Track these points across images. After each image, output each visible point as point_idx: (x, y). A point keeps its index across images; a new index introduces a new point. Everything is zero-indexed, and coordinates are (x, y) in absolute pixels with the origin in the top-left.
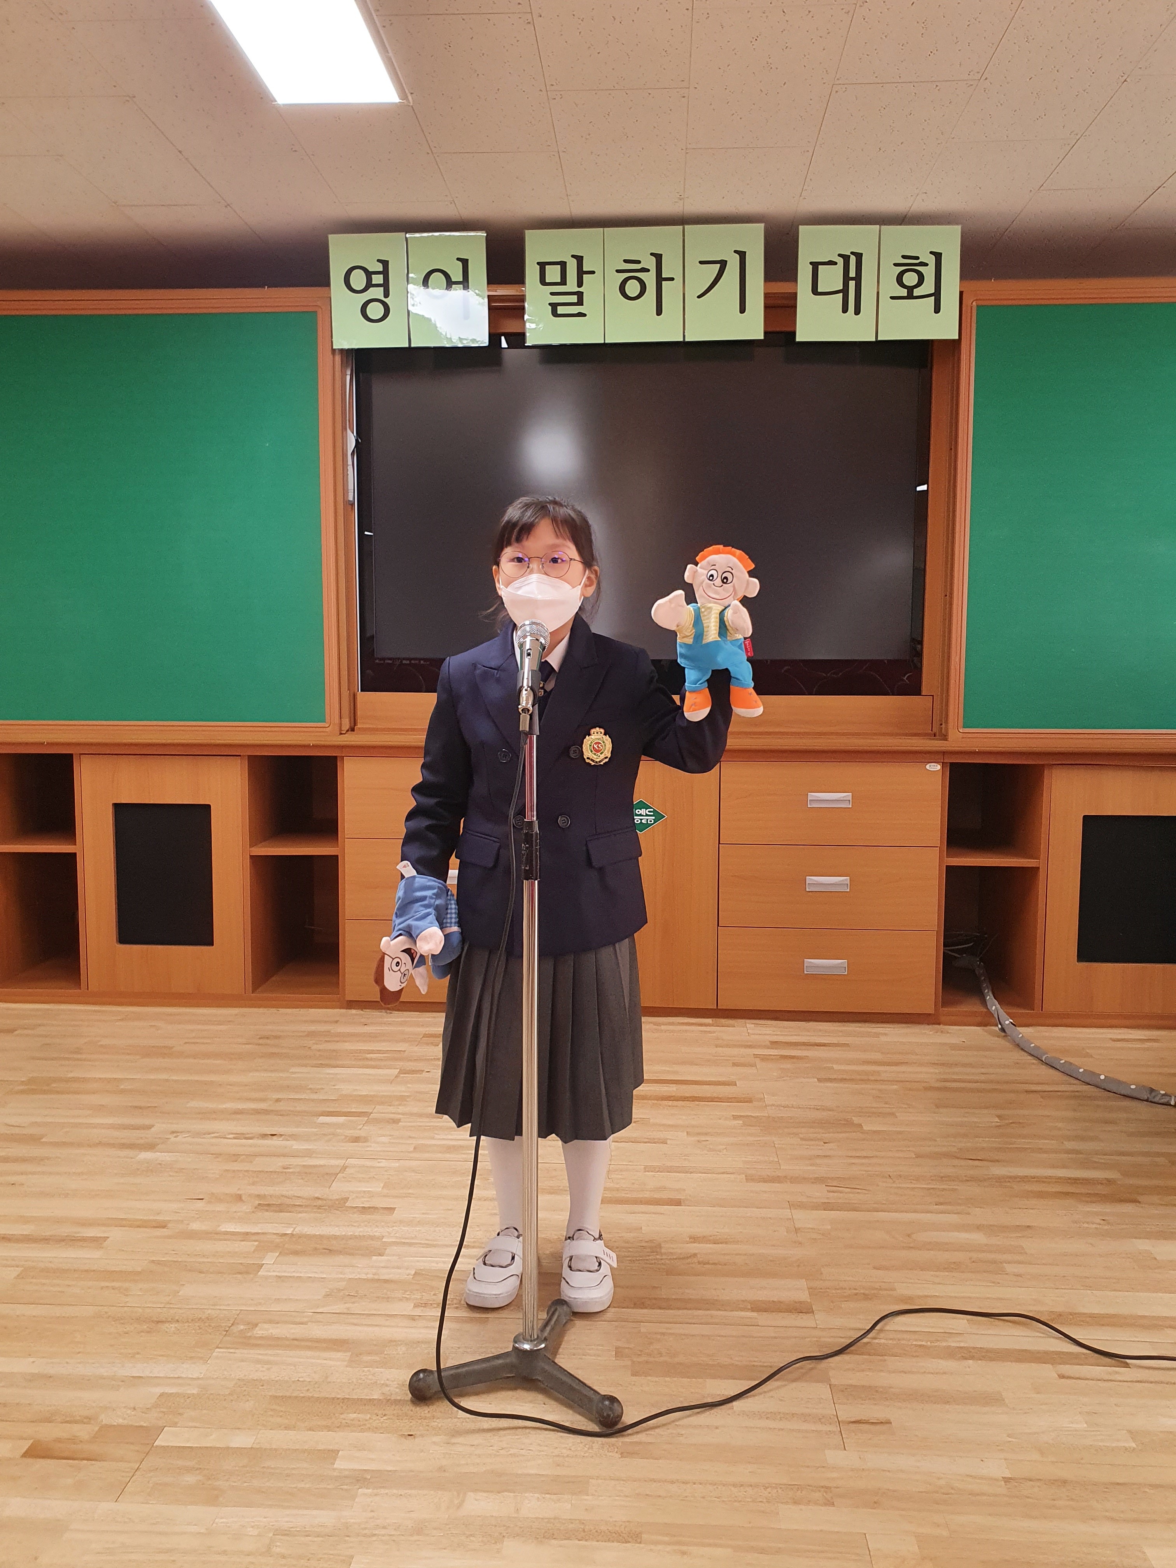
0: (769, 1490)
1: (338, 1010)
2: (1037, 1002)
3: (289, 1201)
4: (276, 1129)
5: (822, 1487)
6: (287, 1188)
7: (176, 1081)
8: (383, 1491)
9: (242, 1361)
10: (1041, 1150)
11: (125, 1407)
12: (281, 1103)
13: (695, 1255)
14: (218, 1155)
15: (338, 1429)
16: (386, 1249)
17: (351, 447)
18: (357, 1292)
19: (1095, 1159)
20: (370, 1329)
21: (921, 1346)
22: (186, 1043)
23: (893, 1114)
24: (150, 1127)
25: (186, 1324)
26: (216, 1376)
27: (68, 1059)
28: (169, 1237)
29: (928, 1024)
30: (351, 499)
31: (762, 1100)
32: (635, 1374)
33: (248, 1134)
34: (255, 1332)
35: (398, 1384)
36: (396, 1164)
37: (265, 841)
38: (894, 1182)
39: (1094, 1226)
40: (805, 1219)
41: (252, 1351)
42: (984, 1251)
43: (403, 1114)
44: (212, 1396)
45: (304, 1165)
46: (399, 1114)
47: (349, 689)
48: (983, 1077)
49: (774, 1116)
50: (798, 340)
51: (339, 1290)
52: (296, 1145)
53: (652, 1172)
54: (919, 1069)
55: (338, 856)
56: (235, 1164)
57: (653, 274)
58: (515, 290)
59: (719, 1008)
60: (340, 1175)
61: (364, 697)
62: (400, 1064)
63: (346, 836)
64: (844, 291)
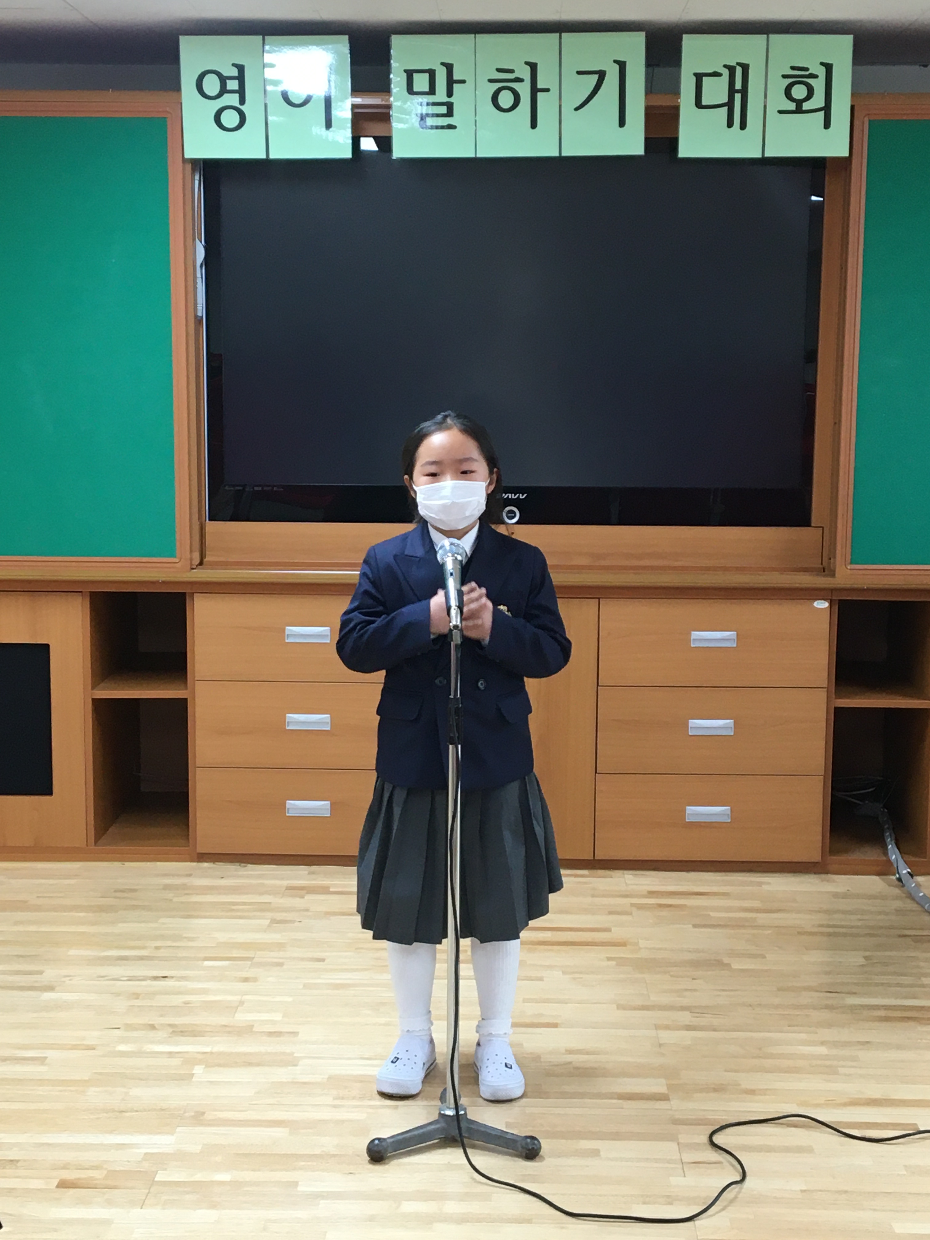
1: (190, 863)
2: (928, 850)
3: (200, 1028)
4: (166, 972)
6: (194, 1019)
8: (338, 1201)
12: (162, 950)
16: (299, 1061)
17: (200, 258)
18: (282, 1090)
22: (38, 897)
23: (762, 955)
28: (102, 1056)
29: (815, 873)
30: (199, 314)
31: (637, 944)
34: (205, 1117)
38: (754, 1009)
40: (669, 1037)
42: (823, 1059)
43: (285, 959)
44: (187, 1154)
45: (204, 1001)
46: (280, 958)
49: (646, 957)
50: (680, 156)
51: (266, 1090)
52: (189, 985)
53: (531, 1003)
54: (797, 916)
55: (186, 699)
56: (136, 1001)
57: (527, 85)
58: (380, 100)
59: (596, 858)
60: (239, 1008)
61: (212, 527)
62: (270, 915)
63: (196, 679)
64: (730, 105)
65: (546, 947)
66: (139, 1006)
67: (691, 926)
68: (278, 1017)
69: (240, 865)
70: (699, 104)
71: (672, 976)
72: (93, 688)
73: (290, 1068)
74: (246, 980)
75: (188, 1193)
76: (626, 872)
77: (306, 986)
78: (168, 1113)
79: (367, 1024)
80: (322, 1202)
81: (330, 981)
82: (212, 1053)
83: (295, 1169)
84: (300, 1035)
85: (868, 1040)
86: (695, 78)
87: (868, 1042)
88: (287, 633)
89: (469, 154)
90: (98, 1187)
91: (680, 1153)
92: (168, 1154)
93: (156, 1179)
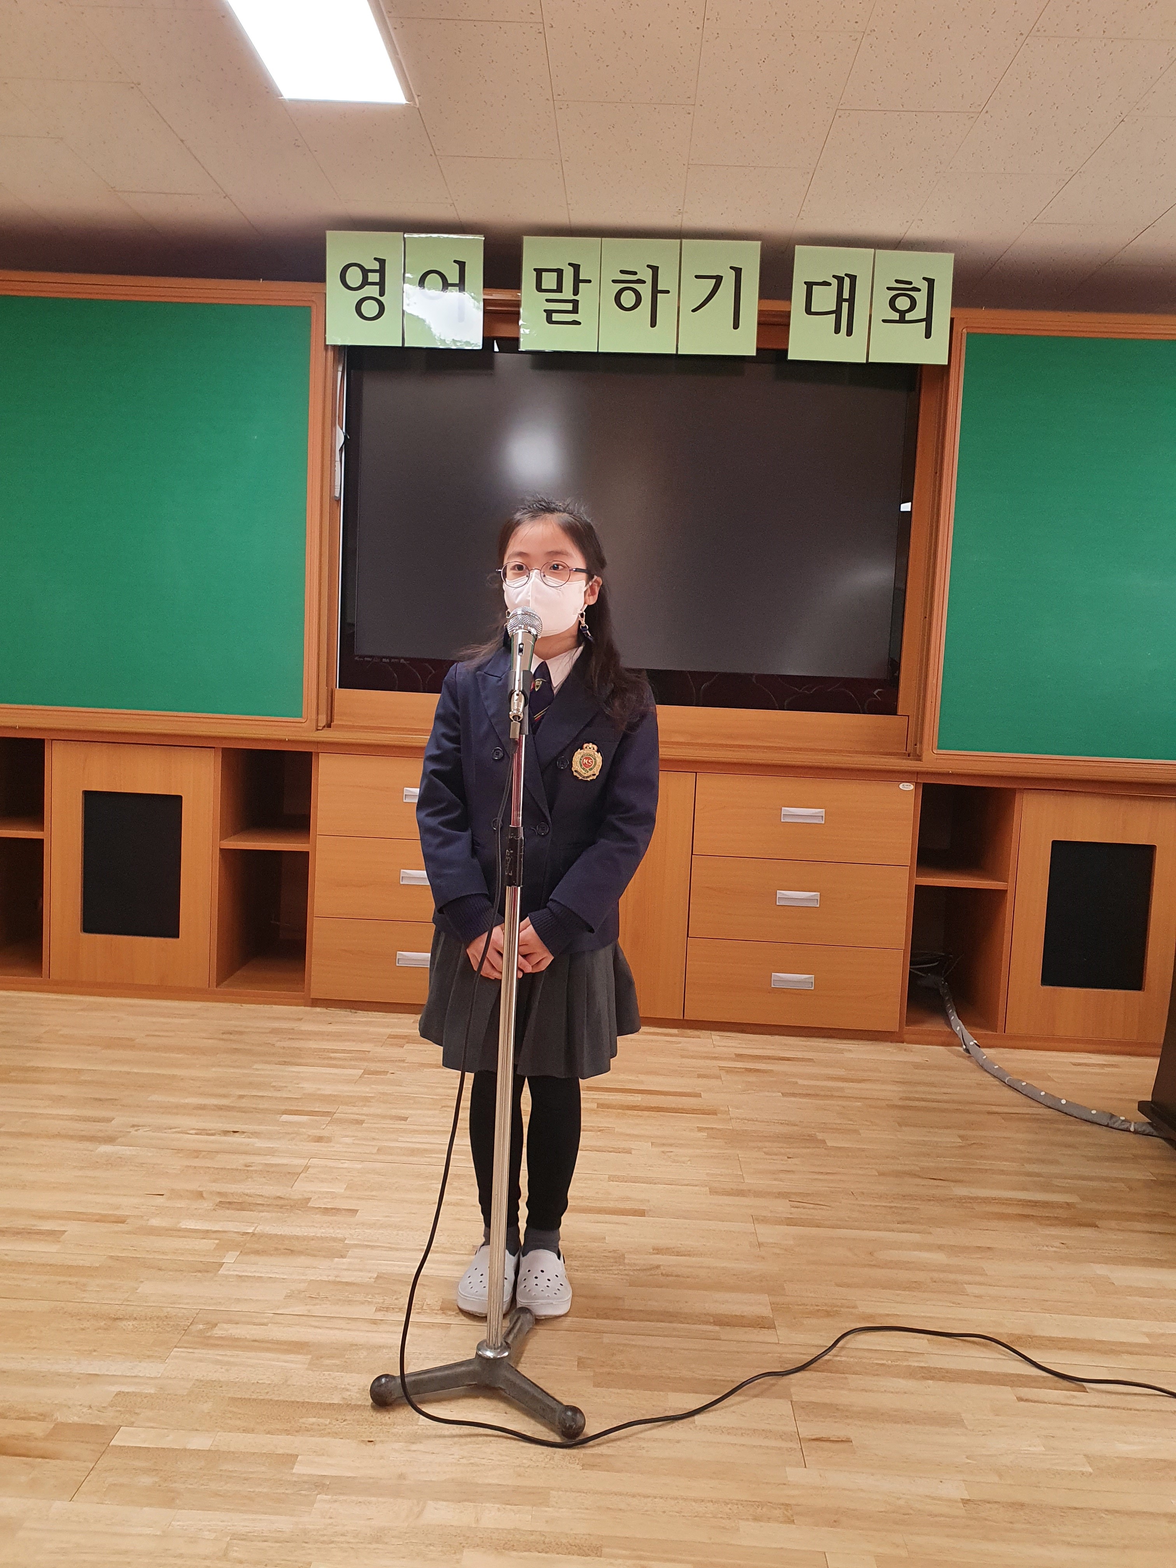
0: (729, 1506)
1: (302, 1008)
2: (1000, 1023)
3: (250, 1200)
4: (240, 1126)
5: (782, 1504)
6: (249, 1187)
7: (136, 1073)
8: (342, 1498)
9: (201, 1361)
10: (1002, 1172)
11: (81, 1405)
12: (244, 1100)
13: (658, 1267)
14: (180, 1150)
15: (296, 1434)
16: (348, 1251)
17: (339, 443)
18: (318, 1294)
19: (1056, 1182)
20: (331, 1332)
21: (882, 1365)
22: (147, 1036)
23: (856, 1131)
24: (109, 1120)
25: (145, 1322)
26: (174, 1376)
27: (27, 1048)
28: (129, 1233)
29: (891, 1042)
30: (337, 495)
31: (727, 1112)
32: (597, 1385)
33: (210, 1130)
34: (215, 1332)
35: (359, 1389)
36: (359, 1166)
37: (234, 834)
38: (856, 1199)
39: (1054, 1249)
40: (768, 1233)
41: (210, 1352)
42: (944, 1271)
43: (367, 1115)
44: (169, 1396)
45: (266, 1164)
46: (362, 1114)
47: (327, 686)
48: (945, 1097)
49: (738, 1129)
50: (789, 358)
51: (300, 1292)
52: (258, 1143)
53: (616, 1181)
54: (884, 1087)
55: (308, 852)
56: (195, 1160)
57: (648, 288)
58: (511, 296)
59: (686, 1018)
60: (302, 1175)
61: (342, 694)
62: (365, 1065)
63: (318, 833)
64: (838, 311)
66: (195, 1167)
67: (780, 1094)
68: (340, 1189)
69: (351, 1012)
70: (808, 311)
71: (765, 1153)
72: (221, 840)
73: (336, 1260)
74: (319, 1139)
75: (145, 1472)
76: (714, 1033)
77: (380, 1150)
78: (171, 1323)
80: (319, 1498)
81: (409, 1145)
82: (253, 1234)
83: (299, 1431)
84: (358, 1214)
85: (988, 1246)
86: (805, 286)
88: (405, 793)
89: (592, 348)
90: (30, 1453)
91: (795, 1420)
92: (146, 1396)
93: (112, 1443)
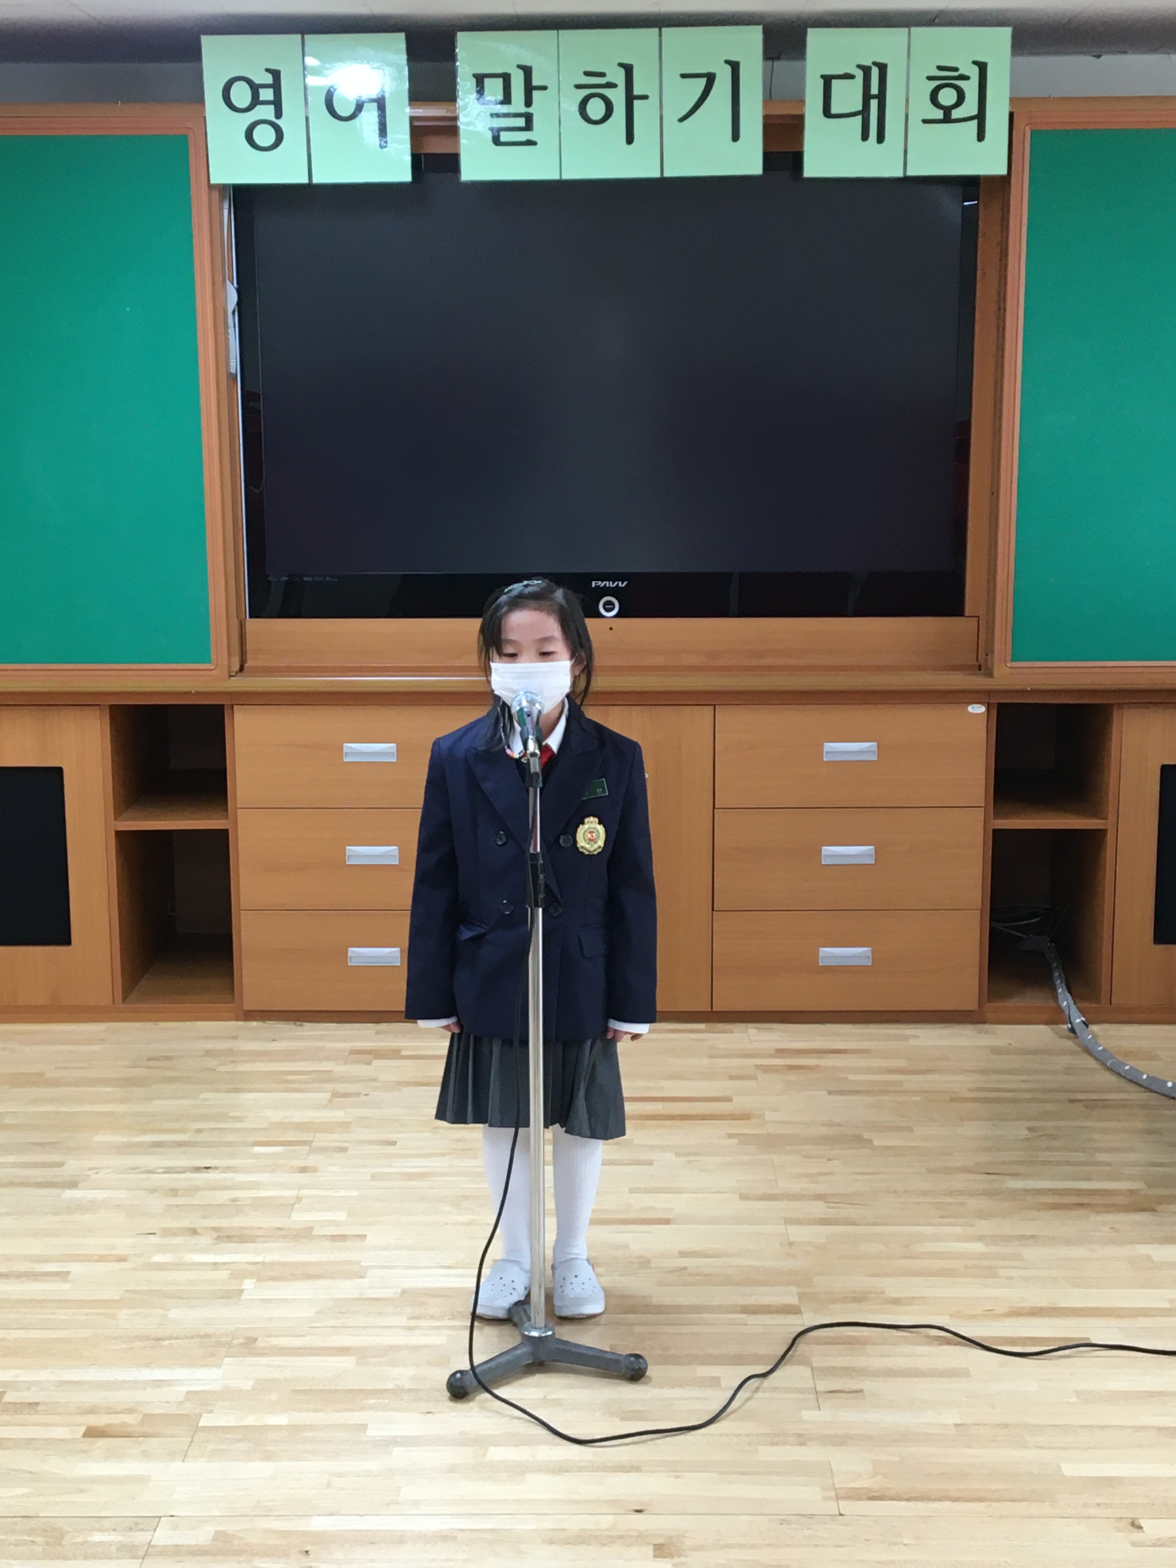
1: (234, 1022)
2: (1105, 994)
4: (209, 1161)
5: (797, 1434)
6: (243, 1220)
9: (253, 1366)
10: (1067, 1163)
11: (159, 1402)
12: (204, 1134)
13: (685, 1268)
14: (153, 1191)
15: (361, 1411)
16: (366, 1272)
17: (231, 303)
18: (347, 1309)
19: (1123, 1170)
20: (369, 1338)
22: (57, 1068)
25: (187, 1340)
26: (233, 1378)
29: (971, 1023)
30: (233, 371)
31: (762, 1116)
33: (178, 1168)
38: (899, 1197)
39: (1101, 1234)
40: (799, 1233)
41: (261, 1359)
42: (979, 1259)
44: (236, 1391)
45: (253, 1197)
46: (344, 1141)
47: (236, 616)
48: (1022, 1086)
49: (774, 1133)
50: (806, 175)
51: (329, 1309)
52: (237, 1178)
53: (638, 1193)
55: (227, 830)
56: (176, 1198)
57: (621, 90)
58: (445, 111)
59: (714, 1009)
60: (296, 1205)
61: (255, 626)
62: (330, 1086)
63: (238, 806)
64: (865, 112)
65: (656, 1122)
66: (178, 1206)
67: (826, 1093)
68: (341, 1216)
69: (295, 1024)
70: (827, 112)
71: (804, 1157)
72: (116, 819)
73: (357, 1280)
74: (304, 1170)
75: (239, 1441)
76: (750, 1025)
77: (374, 1177)
78: (213, 1340)
79: (447, 1224)
80: (395, 1449)
81: (405, 1170)
82: (264, 1263)
83: (363, 1409)
84: (367, 1239)
85: (1032, 1234)
86: (822, 81)
87: (1033, 1236)
88: (345, 750)
89: (552, 175)
90: (132, 1435)
91: (814, 1379)
92: (215, 1392)
93: (200, 1425)
